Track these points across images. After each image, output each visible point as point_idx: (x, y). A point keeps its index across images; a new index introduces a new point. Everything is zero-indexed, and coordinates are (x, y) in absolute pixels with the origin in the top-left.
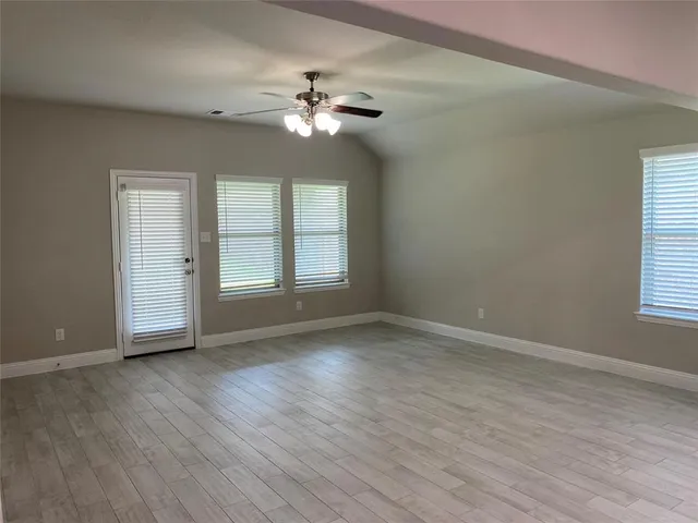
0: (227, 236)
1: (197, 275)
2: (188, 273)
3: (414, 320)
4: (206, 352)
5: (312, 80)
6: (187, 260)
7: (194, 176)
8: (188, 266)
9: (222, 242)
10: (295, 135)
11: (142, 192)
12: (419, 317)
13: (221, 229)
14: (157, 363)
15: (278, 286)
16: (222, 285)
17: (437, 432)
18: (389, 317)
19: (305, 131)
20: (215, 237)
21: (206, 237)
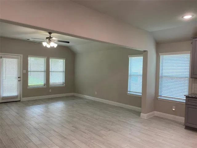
0: (30, 71)
1: (21, 82)
2: (19, 81)
3: (83, 95)
4: (23, 102)
5: (50, 34)
6: (19, 77)
7: (22, 55)
8: (19, 79)
9: (29, 73)
10: (46, 47)
11: (7, 59)
12: (79, 93)
13: (29, 70)
14: (9, 104)
15: (45, 85)
16: (29, 84)
17: (74, 119)
18: (75, 94)
19: (48, 46)
20: (27, 71)
21: (25, 71)
